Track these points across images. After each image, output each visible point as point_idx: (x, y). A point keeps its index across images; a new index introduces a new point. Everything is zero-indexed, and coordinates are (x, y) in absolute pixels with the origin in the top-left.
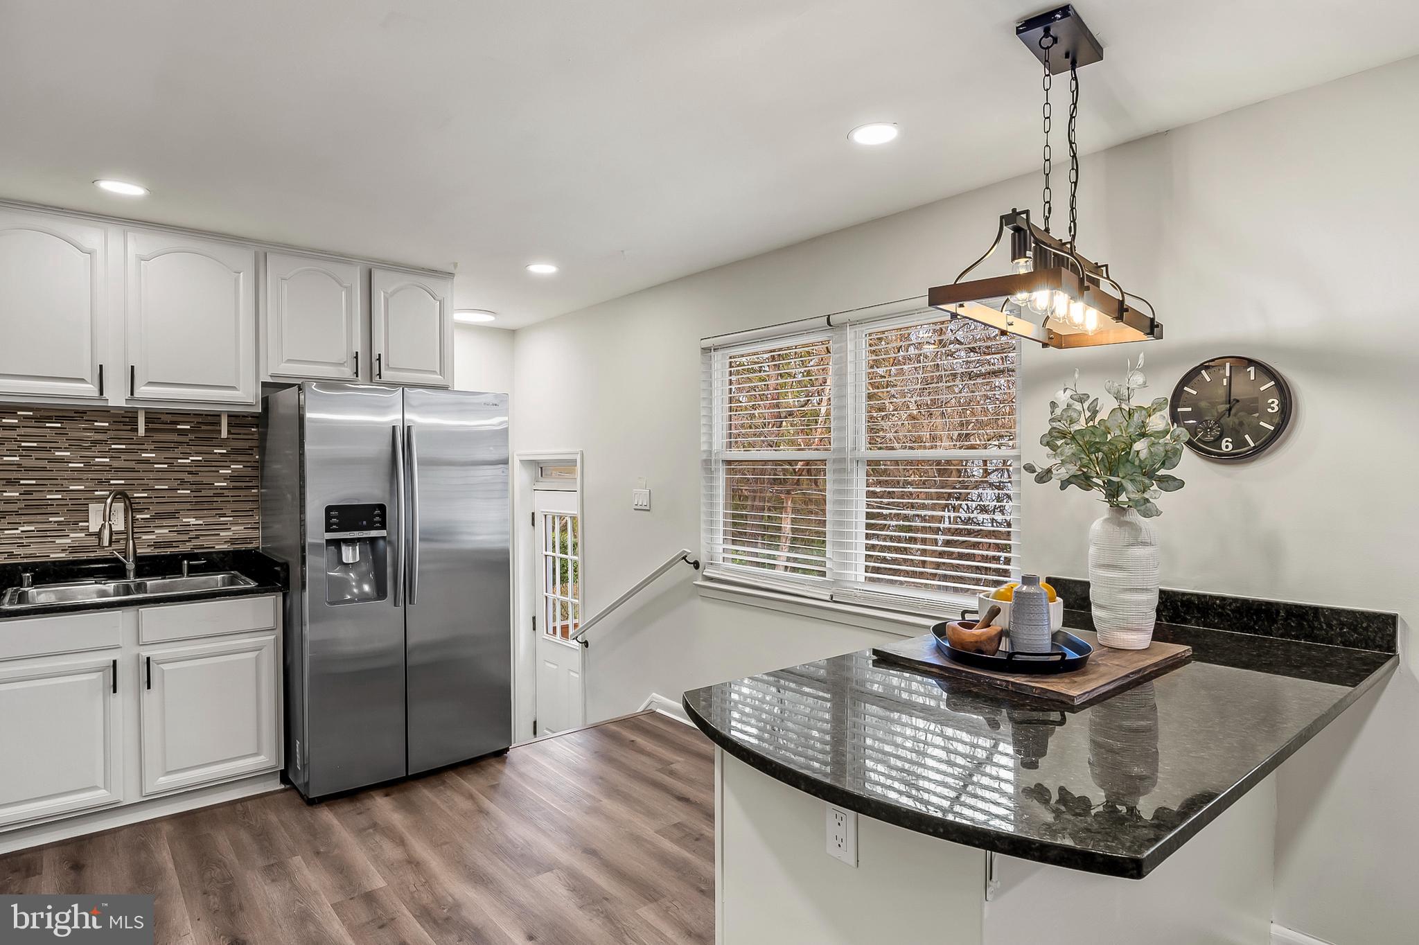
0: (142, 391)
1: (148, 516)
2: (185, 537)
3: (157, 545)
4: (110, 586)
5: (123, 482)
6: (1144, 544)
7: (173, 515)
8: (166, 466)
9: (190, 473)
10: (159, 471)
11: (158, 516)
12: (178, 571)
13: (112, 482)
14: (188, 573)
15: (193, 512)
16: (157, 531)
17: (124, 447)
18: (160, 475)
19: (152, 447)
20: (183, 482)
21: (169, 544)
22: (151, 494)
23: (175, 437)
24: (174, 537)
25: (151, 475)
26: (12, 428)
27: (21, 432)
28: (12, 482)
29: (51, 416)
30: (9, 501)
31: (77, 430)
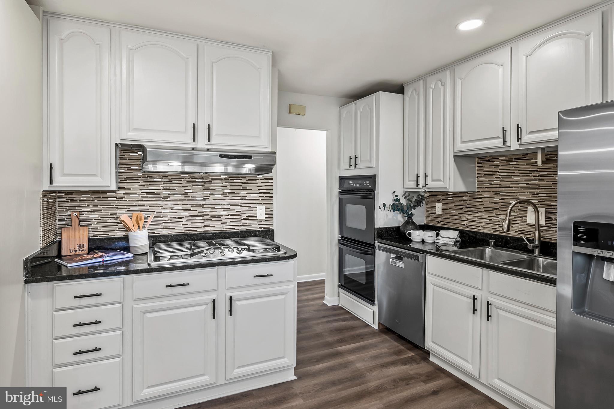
0: (526, 138)
26: (497, 166)
27: (501, 167)
28: (497, 193)
29: (512, 159)
30: (496, 203)
31: (523, 165)
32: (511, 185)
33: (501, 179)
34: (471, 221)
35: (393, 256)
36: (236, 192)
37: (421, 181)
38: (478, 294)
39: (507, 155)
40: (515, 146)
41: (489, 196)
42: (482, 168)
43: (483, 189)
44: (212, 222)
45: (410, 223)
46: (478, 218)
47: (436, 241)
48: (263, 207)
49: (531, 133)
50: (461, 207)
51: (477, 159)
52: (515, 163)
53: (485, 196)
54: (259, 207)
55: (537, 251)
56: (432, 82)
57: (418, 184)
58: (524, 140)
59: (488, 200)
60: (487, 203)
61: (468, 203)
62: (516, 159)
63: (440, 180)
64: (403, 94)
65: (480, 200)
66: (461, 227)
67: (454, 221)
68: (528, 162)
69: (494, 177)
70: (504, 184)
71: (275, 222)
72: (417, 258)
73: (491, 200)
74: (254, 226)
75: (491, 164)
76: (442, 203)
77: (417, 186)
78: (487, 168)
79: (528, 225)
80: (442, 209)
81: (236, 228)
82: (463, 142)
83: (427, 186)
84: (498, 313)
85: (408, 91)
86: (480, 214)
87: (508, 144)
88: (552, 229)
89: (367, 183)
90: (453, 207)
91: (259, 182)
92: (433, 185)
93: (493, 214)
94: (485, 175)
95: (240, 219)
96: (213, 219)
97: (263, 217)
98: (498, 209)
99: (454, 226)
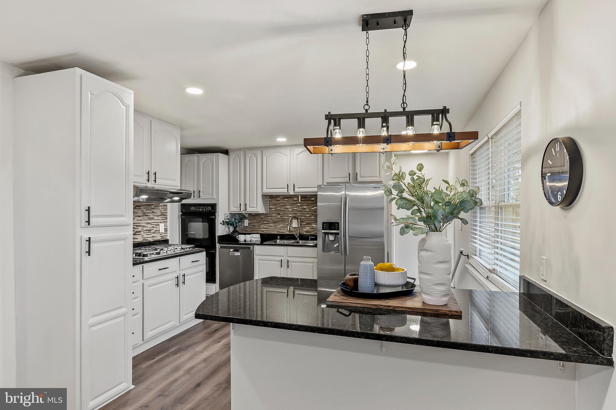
1: (305, 224)
2: (313, 230)
3: (307, 232)
4: (293, 241)
5: (299, 214)
6: (427, 250)
7: (310, 224)
8: (309, 210)
9: (314, 212)
10: (307, 211)
11: (307, 224)
12: (308, 239)
13: (297, 214)
14: (311, 240)
15: (314, 223)
16: (307, 228)
17: (300, 205)
18: (307, 212)
19: (306, 205)
20: (312, 214)
21: (309, 232)
22: (306, 218)
23: (311, 202)
24: (310, 230)
25: (306, 213)
26: (279, 201)
27: (280, 201)
28: (279, 214)
29: (286, 198)
30: (278, 219)
31: (290, 201)
32: (285, 210)
33: (281, 207)
34: (266, 228)
35: (232, 250)
36: (149, 214)
37: (243, 208)
38: (282, 258)
39: (284, 196)
40: (292, 193)
41: (275, 215)
42: (271, 201)
43: (272, 212)
44: (136, 236)
45: (235, 231)
46: (269, 226)
47: (252, 240)
48: (163, 224)
49: (298, 188)
50: (260, 221)
51: (268, 197)
52: (287, 200)
53: (273, 215)
54: (160, 224)
55: (298, 239)
56: (249, 154)
57: (240, 209)
58: (295, 191)
59: (275, 217)
60: (274, 219)
61: (264, 219)
62: (287, 198)
63: (254, 207)
64: (228, 155)
65: (271, 217)
66: (260, 232)
67: (256, 229)
68: (292, 199)
69: (277, 206)
70: (282, 209)
71: (168, 235)
72: (249, 248)
73: (276, 217)
74: (158, 237)
75: (276, 199)
76: (249, 220)
77: (240, 210)
78: (274, 201)
79: (293, 228)
80: (249, 223)
81: (149, 239)
82: (267, 188)
83: (247, 210)
84: (292, 264)
85: (232, 155)
86: (271, 225)
87: (289, 191)
88: (302, 229)
89: (209, 208)
90: (255, 221)
91: (160, 207)
92: (250, 210)
93: (277, 224)
94: (273, 205)
95: (151, 233)
96: (137, 234)
97: (163, 232)
98: (279, 221)
99: (256, 232)
